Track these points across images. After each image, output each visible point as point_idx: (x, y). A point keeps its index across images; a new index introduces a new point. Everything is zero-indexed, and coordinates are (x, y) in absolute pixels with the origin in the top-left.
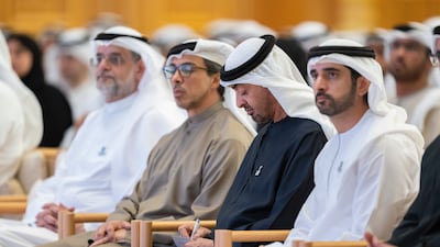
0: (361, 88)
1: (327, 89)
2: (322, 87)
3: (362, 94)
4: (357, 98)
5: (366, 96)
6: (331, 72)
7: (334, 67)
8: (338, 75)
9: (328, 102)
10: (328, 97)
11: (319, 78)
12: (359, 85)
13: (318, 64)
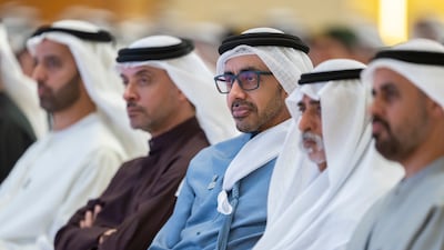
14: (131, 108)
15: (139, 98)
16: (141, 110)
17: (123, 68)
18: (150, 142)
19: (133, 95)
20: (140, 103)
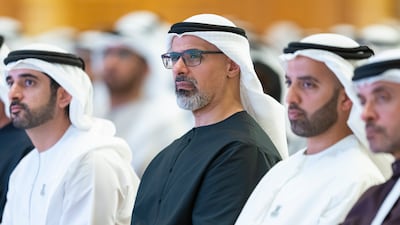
0: (62, 98)
1: (23, 98)
2: (17, 95)
3: (63, 106)
4: (56, 110)
5: (67, 109)
6: (29, 79)
7: (31, 73)
8: (35, 83)
9: (22, 113)
10: (24, 107)
11: (15, 85)
12: (59, 96)
13: (13, 71)
14: (370, 128)
15: (378, 117)
16: (380, 130)
17: (359, 87)
18: (393, 165)
19: (372, 115)
20: (380, 123)
